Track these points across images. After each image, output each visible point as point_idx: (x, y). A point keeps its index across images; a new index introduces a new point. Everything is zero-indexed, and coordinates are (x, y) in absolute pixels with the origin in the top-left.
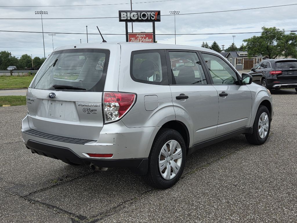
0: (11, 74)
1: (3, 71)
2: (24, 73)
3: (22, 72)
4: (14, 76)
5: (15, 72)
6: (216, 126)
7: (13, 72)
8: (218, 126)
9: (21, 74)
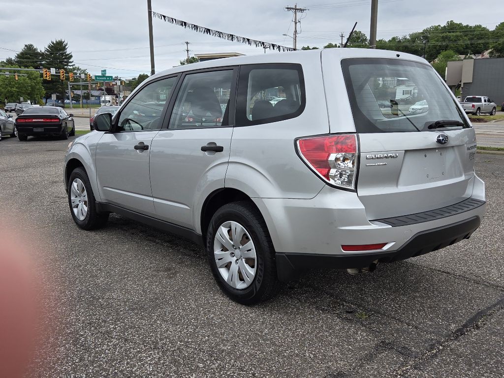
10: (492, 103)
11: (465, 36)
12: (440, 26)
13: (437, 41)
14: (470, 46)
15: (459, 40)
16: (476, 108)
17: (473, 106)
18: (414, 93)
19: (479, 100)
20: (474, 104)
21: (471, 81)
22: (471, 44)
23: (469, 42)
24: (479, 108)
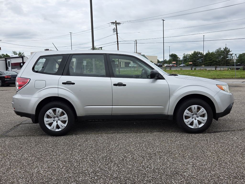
0: (216, 69)
1: (211, 67)
2: (224, 68)
3: (223, 67)
4: (217, 70)
5: (219, 68)
6: (111, 107)
7: (218, 68)
8: (113, 107)
9: (222, 69)
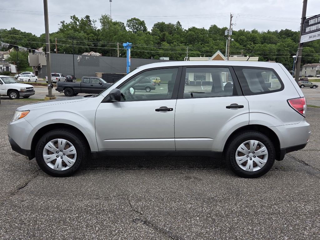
10: (64, 77)
11: (25, 38)
12: (7, 29)
13: (8, 38)
14: (28, 44)
15: (22, 40)
16: (58, 80)
17: (57, 78)
18: (4, 69)
19: (58, 76)
20: (57, 77)
21: (46, 64)
22: (29, 43)
23: (28, 42)
24: (59, 80)
